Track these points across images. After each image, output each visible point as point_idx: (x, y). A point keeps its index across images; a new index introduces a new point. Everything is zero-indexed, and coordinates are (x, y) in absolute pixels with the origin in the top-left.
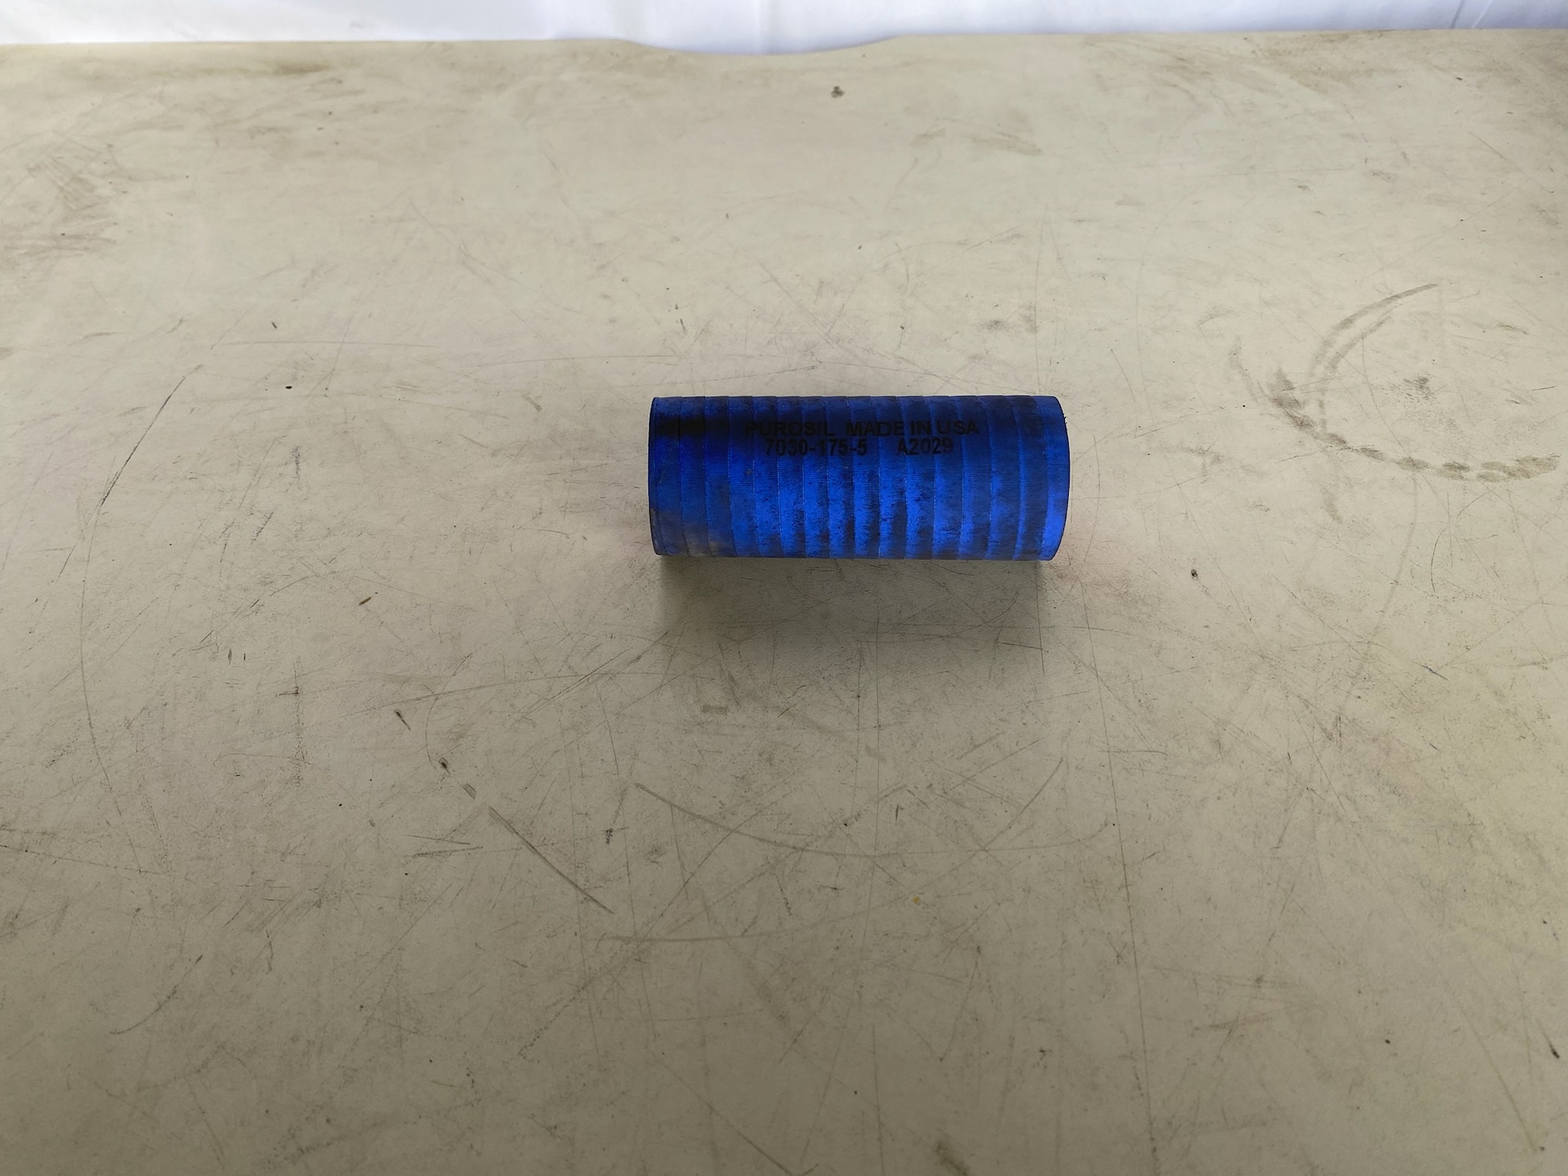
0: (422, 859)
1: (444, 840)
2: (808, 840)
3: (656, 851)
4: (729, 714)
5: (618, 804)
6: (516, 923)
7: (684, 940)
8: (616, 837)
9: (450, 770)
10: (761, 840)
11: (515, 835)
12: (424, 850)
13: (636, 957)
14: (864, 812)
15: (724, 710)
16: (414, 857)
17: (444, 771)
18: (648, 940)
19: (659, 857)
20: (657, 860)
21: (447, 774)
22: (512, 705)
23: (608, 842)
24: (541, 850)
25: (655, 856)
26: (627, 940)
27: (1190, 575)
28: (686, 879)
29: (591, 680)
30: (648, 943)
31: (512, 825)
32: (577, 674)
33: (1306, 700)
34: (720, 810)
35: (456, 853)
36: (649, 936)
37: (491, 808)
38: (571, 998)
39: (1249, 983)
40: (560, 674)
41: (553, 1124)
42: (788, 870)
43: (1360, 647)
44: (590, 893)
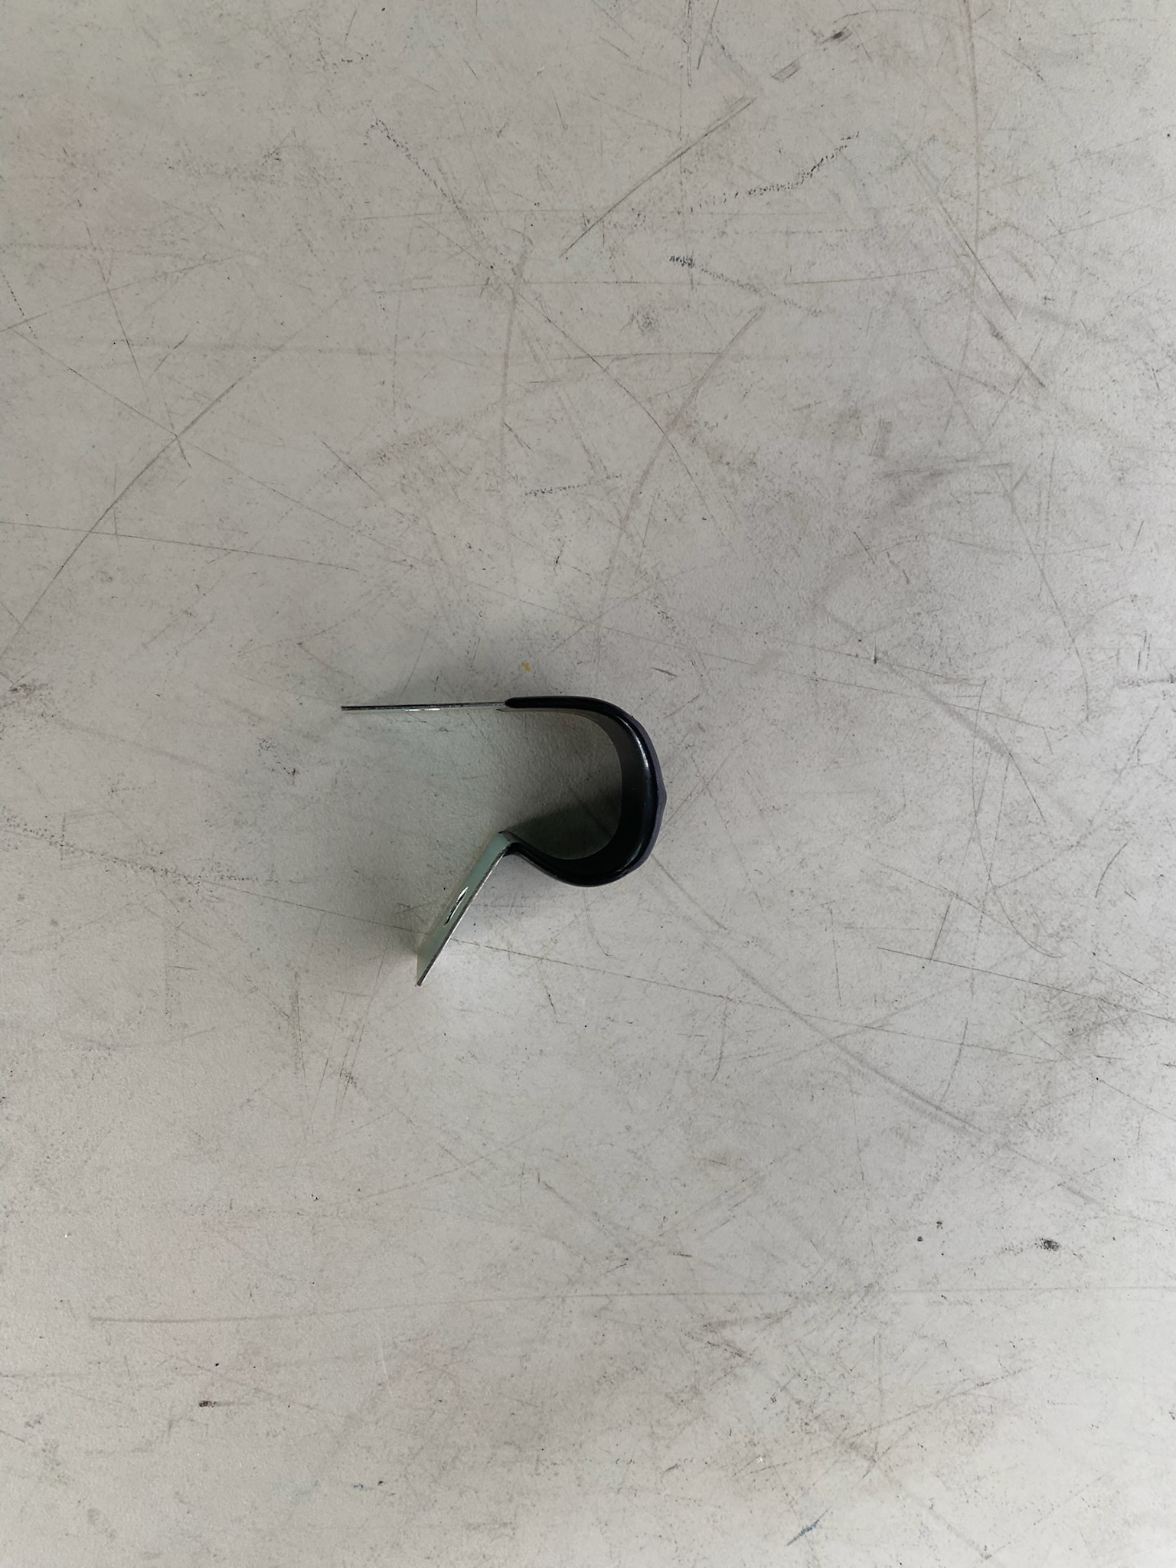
1: (710, 32)
2: (637, 539)
3: (649, 324)
4: (872, 459)
5: (735, 279)
6: (565, 127)
7: (508, 346)
8: (681, 272)
9: (828, 44)
10: (646, 473)
11: (704, 132)
13: (492, 280)
14: (670, 626)
15: (880, 453)
17: (829, 34)
18: (515, 298)
19: (640, 327)
20: (635, 325)
21: (822, 39)
22: (933, 138)
23: (672, 259)
24: (675, 167)
25: (641, 324)
26: (517, 272)
27: (1048, 1237)
28: (599, 361)
29: (964, 259)
30: (510, 298)
31: (720, 129)
32: (977, 239)
33: (779, 1320)
34: (702, 423)
35: (686, 49)
36: (520, 300)
37: (753, 100)
38: (446, 191)
39: (348, 1063)
40: (983, 214)
41: (283, 156)
42: (592, 501)
43: (867, 1442)
44: (596, 229)
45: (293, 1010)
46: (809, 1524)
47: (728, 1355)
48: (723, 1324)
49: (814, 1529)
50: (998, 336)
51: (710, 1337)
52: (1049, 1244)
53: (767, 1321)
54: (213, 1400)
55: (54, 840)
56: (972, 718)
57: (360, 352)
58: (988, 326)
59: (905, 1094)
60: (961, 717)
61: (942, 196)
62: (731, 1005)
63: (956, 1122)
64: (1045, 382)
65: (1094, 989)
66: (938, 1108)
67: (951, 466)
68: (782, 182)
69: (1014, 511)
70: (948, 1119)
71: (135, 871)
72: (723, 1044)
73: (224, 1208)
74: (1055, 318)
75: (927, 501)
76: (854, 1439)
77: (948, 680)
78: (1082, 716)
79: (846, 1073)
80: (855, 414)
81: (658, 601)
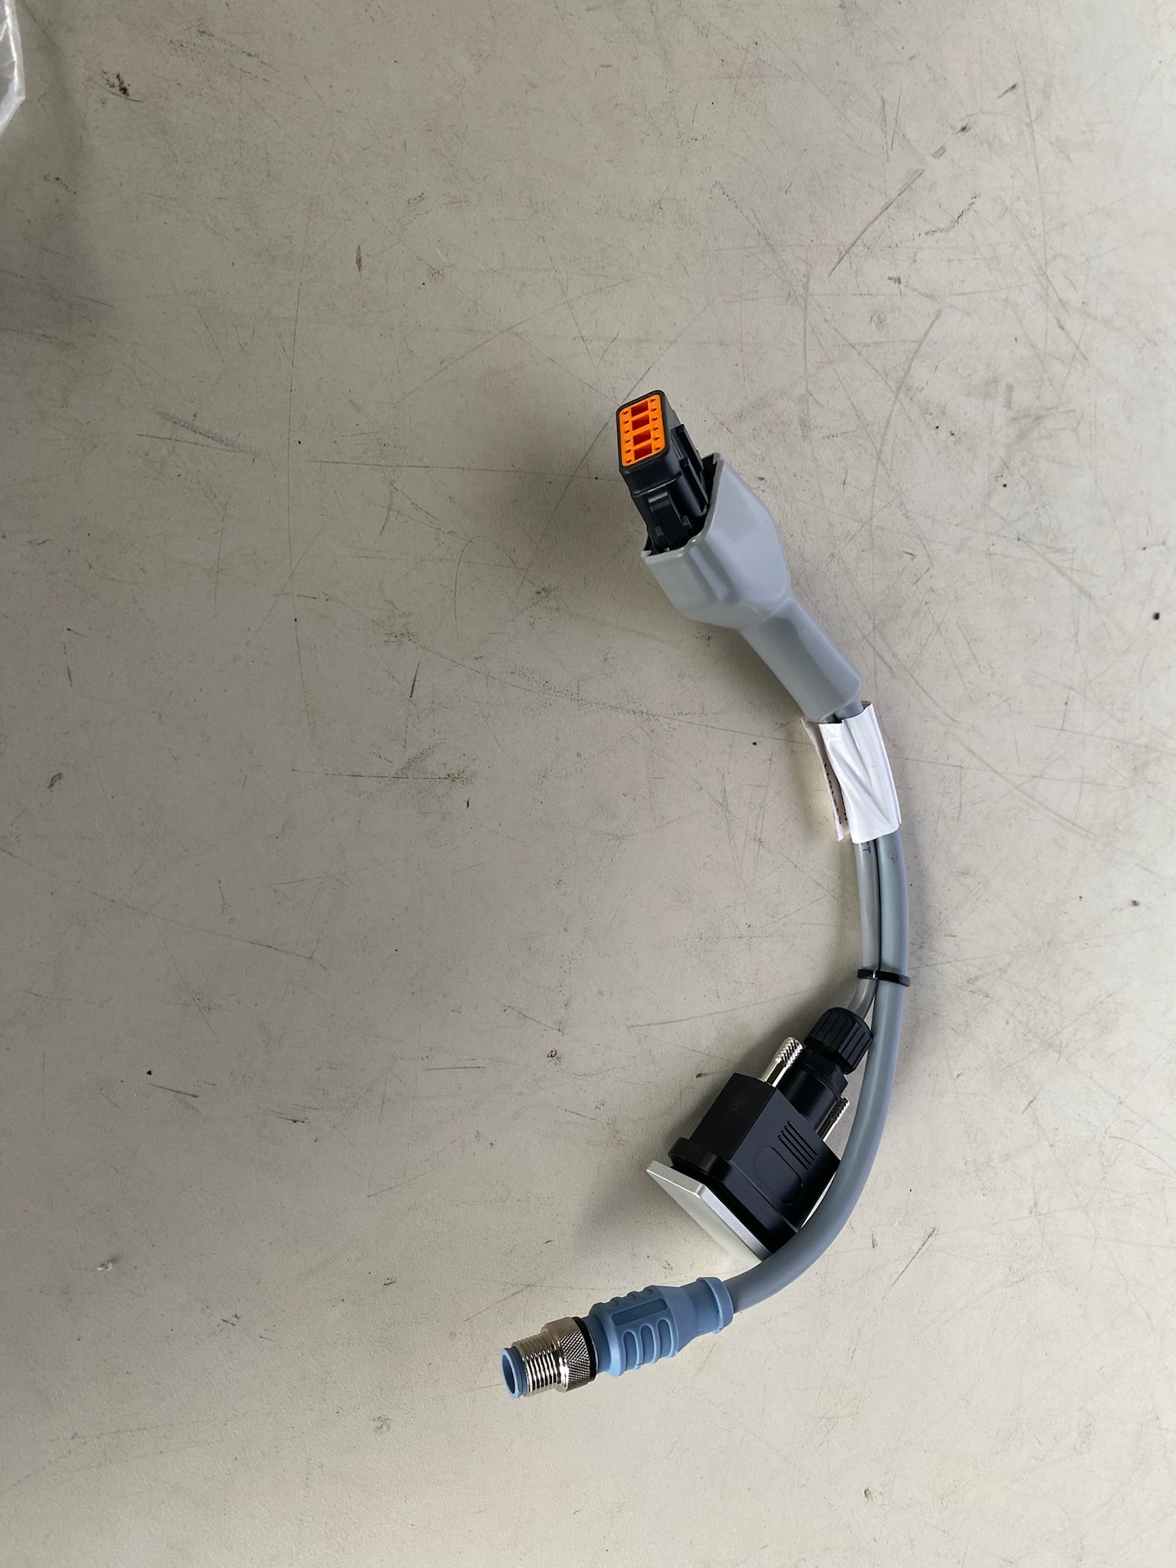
0: (879, 103)
1: (896, 125)
2: (887, 466)
3: (881, 322)
4: (1005, 409)
5: (924, 292)
6: (823, 188)
7: (805, 339)
8: (894, 287)
9: (959, 134)
10: (888, 422)
11: (899, 192)
12: (887, 107)
13: (791, 293)
14: (910, 523)
15: (1008, 404)
16: (882, 97)
17: (959, 128)
18: (806, 306)
19: (876, 324)
20: (873, 324)
21: (956, 131)
22: (1019, 198)
23: (890, 278)
24: (884, 215)
25: (876, 322)
26: (806, 287)
27: (1134, 899)
28: (857, 347)
29: (1040, 277)
30: (803, 305)
31: (907, 190)
32: (1047, 264)
33: (1005, 971)
34: (915, 387)
35: (884, 136)
36: (808, 307)
37: (923, 171)
38: (760, 231)
39: (758, 834)
40: (1048, 247)
41: (663, 206)
42: (861, 442)
43: (1056, 1042)
44: (845, 257)
45: (724, 800)
46: (1031, 1098)
47: (981, 997)
48: (977, 978)
49: (1035, 1102)
50: (1062, 328)
51: (971, 987)
52: (1135, 903)
53: (1000, 973)
54: (703, 1072)
55: (573, 697)
56: (1070, 574)
57: (722, 343)
58: (1055, 320)
59: (1057, 817)
60: (1063, 574)
61: (1026, 236)
62: (963, 771)
63: (1084, 833)
64: (1088, 358)
65: (1144, 740)
66: (1074, 824)
67: (1045, 413)
68: (943, 226)
69: (1079, 440)
70: (1080, 830)
71: (624, 714)
72: (961, 796)
73: (698, 940)
74: (1089, 315)
75: (1035, 435)
76: (1049, 1041)
77: (1057, 551)
78: (1123, 569)
79: (1025, 807)
80: (995, 381)
81: (902, 507)
